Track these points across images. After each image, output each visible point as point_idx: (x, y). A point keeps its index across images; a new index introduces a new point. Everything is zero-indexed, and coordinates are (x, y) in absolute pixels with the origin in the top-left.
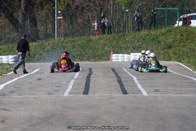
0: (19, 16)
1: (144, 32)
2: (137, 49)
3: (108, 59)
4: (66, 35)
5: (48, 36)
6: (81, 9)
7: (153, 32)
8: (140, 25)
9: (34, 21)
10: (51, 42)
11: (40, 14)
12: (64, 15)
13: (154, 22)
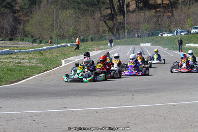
0: (115, 32)
1: (150, 38)
2: (148, 42)
3: (140, 45)
4: (128, 38)
5: (123, 38)
6: (132, 31)
7: (153, 38)
8: (149, 35)
9: (119, 34)
10: (123, 40)
11: (121, 32)
12: (127, 32)
13: (153, 34)
